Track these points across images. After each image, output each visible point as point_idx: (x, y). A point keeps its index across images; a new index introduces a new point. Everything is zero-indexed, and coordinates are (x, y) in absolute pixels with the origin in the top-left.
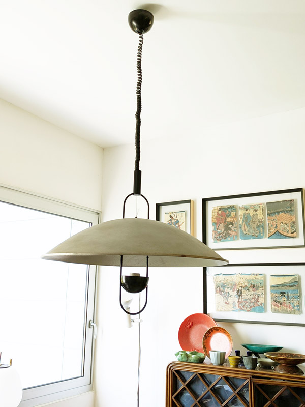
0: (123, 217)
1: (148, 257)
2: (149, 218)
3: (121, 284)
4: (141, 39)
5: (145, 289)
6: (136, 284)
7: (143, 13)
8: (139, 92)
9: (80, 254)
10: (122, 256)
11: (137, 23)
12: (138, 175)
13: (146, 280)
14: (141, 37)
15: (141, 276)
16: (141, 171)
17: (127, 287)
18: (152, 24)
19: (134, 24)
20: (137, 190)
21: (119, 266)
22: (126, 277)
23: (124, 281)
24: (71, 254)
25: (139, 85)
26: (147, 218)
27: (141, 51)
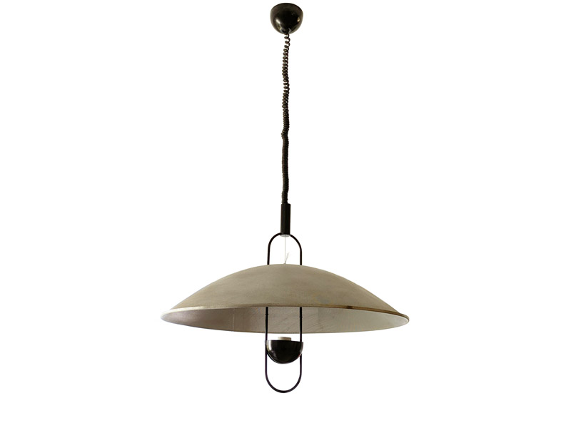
0: (268, 263)
1: (301, 309)
2: (301, 264)
3: (267, 352)
4: (288, 40)
5: (299, 358)
6: (285, 352)
7: (288, 7)
8: (285, 105)
9: (212, 308)
10: (267, 308)
11: (281, 20)
12: (286, 209)
13: (298, 346)
14: (288, 38)
15: (292, 340)
16: (289, 205)
17: (275, 355)
18: (301, 21)
19: (278, 22)
20: (286, 229)
21: (263, 332)
22: (273, 342)
23: (270, 348)
24: (201, 308)
25: (286, 96)
26: (299, 264)
27: (287, 55)
